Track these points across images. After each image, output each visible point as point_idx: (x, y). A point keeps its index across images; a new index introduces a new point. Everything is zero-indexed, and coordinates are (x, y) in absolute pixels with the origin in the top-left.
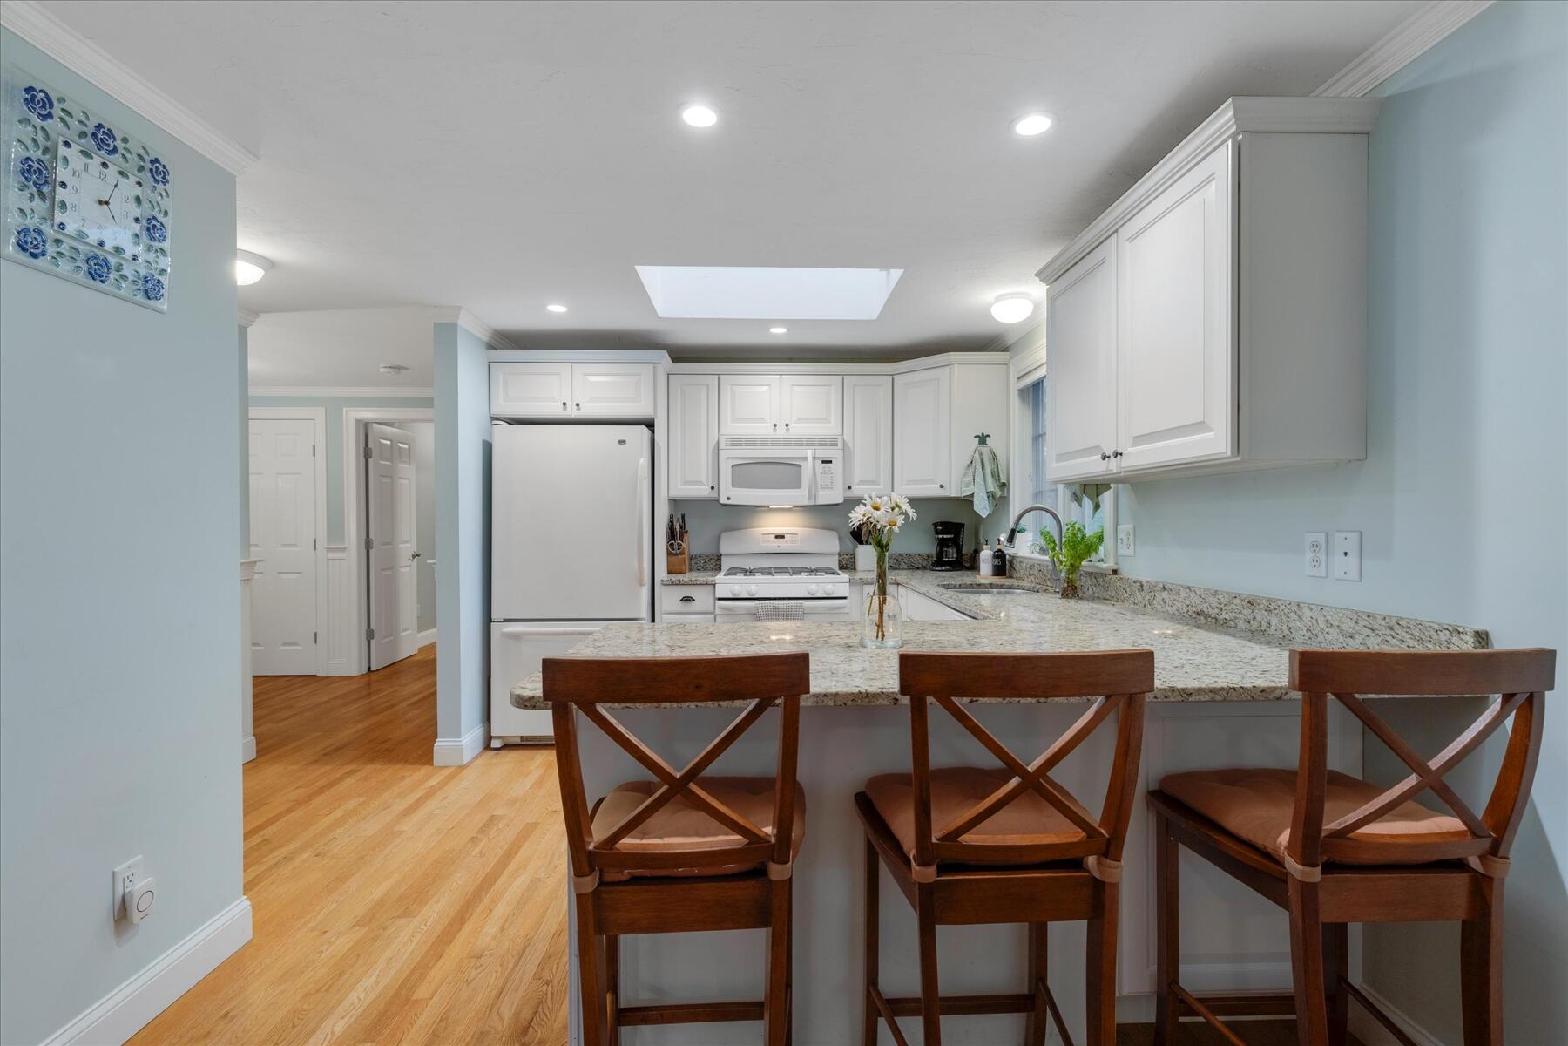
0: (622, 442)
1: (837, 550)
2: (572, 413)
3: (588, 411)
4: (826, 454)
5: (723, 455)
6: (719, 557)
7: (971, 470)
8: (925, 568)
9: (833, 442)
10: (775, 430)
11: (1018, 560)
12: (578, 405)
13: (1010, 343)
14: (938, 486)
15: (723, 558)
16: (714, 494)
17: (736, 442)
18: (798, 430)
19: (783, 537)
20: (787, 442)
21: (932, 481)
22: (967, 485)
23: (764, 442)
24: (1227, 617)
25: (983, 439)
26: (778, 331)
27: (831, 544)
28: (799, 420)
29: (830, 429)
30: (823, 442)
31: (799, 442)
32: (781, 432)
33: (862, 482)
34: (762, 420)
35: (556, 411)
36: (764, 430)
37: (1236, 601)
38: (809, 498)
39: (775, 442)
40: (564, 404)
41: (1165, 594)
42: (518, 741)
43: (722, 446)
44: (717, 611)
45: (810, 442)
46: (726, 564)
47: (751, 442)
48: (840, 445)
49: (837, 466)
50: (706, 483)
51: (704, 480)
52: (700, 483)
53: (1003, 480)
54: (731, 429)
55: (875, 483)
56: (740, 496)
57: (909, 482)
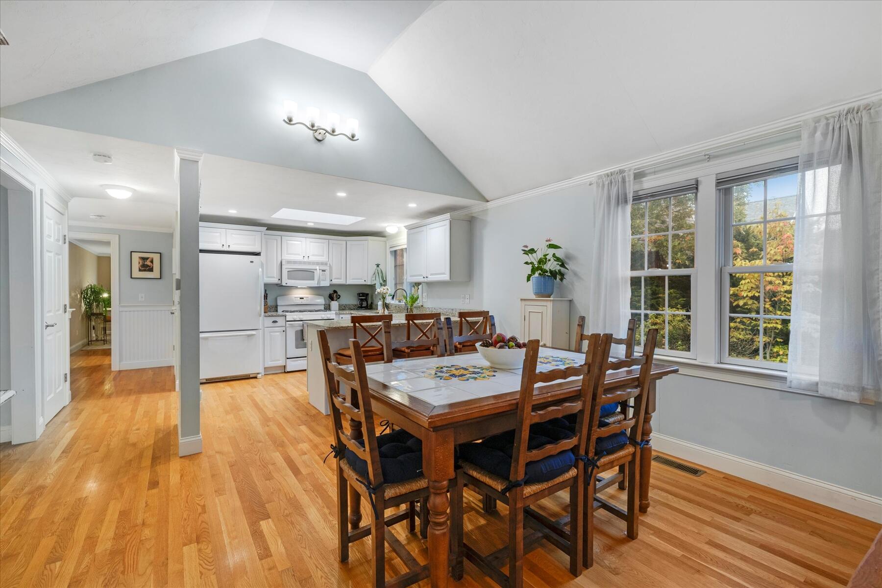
0: (252, 262)
1: (324, 303)
2: (226, 249)
3: (233, 248)
4: (323, 268)
5: (284, 267)
6: (276, 306)
7: (375, 276)
8: (354, 309)
9: (326, 264)
10: (304, 258)
12: (229, 246)
13: (387, 235)
14: (363, 280)
15: (278, 307)
16: (280, 282)
17: (289, 262)
18: (312, 259)
19: (303, 298)
20: (309, 263)
21: (361, 279)
22: (374, 281)
23: (300, 263)
25: (378, 265)
26: (311, 224)
27: (321, 301)
28: (313, 255)
29: (324, 259)
30: (322, 264)
31: (313, 263)
32: (306, 259)
33: (335, 279)
34: (299, 254)
35: (220, 248)
36: (300, 258)
38: (318, 284)
39: (305, 263)
40: (223, 245)
42: (205, 381)
43: (283, 263)
44: (287, 325)
45: (318, 263)
46: (280, 309)
47: (295, 262)
48: (328, 265)
49: (327, 272)
50: (276, 277)
51: (275, 276)
52: (274, 277)
53: (385, 279)
54: (286, 257)
55: (341, 279)
56: (291, 283)
57: (353, 279)
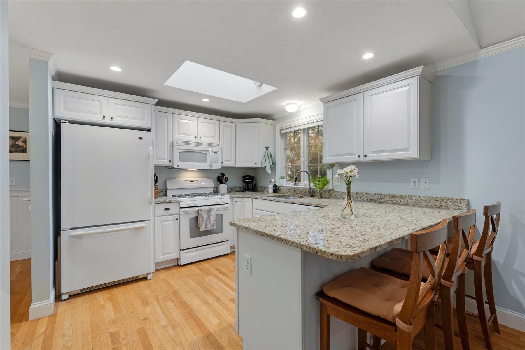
0: (140, 138)
1: (213, 186)
2: (107, 121)
3: (116, 121)
4: (215, 150)
5: (175, 148)
6: (166, 190)
7: (265, 158)
9: (218, 146)
10: (195, 139)
11: (282, 188)
12: (112, 118)
13: (275, 118)
14: (254, 163)
15: (168, 191)
16: (170, 164)
17: (181, 142)
18: (204, 140)
19: (193, 181)
20: (202, 144)
21: (252, 162)
22: (264, 163)
23: (192, 143)
24: (384, 200)
25: (267, 148)
26: (206, 100)
27: (210, 184)
28: (204, 136)
29: (215, 141)
30: (214, 145)
31: (206, 144)
32: (198, 140)
33: (226, 161)
34: (190, 135)
35: (98, 119)
36: (191, 139)
37: (387, 196)
38: (210, 167)
39: (197, 144)
40: (104, 117)
41: (357, 196)
42: (79, 292)
43: (174, 143)
44: (181, 213)
45: (210, 145)
46: (170, 193)
47: (187, 143)
48: (220, 147)
49: (219, 154)
50: (166, 159)
51: (166, 158)
52: (164, 159)
53: (274, 162)
54: (178, 137)
55: (230, 161)
56: (182, 165)
57: (243, 162)
